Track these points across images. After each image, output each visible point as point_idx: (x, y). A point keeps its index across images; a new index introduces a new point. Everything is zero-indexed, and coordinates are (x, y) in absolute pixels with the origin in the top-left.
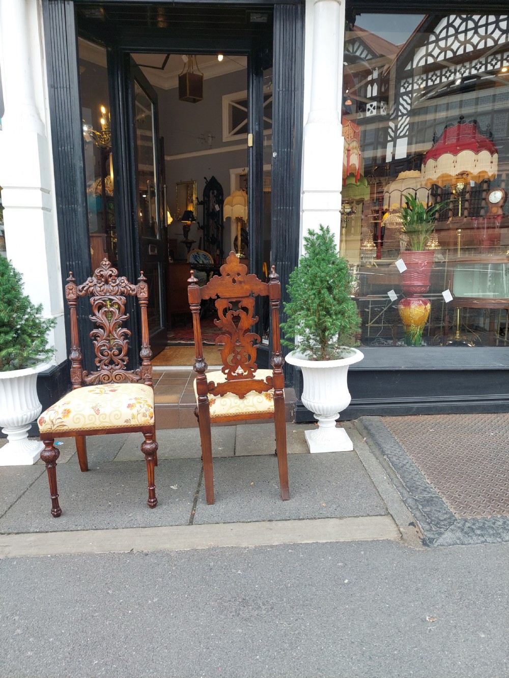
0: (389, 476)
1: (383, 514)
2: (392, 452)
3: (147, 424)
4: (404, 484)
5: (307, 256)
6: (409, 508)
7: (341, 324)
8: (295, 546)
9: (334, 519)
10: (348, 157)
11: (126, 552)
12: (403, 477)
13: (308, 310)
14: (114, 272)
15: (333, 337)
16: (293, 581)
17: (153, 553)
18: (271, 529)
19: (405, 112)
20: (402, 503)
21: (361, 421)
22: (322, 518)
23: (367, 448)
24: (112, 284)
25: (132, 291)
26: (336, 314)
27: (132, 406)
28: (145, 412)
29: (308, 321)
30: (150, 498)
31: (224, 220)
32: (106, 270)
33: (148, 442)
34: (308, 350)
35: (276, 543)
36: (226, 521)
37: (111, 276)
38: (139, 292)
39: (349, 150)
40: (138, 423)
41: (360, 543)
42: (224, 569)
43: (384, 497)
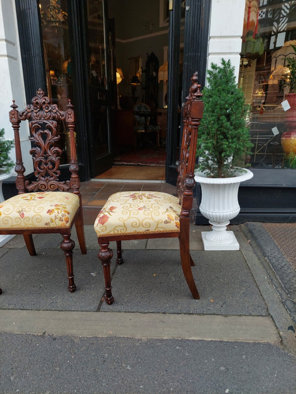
0: (270, 276)
1: (264, 315)
2: (271, 254)
3: (63, 227)
4: (283, 286)
5: (210, 88)
6: (288, 310)
7: (236, 147)
8: (183, 342)
9: (219, 316)
10: (249, 13)
11: (39, 334)
12: (282, 279)
13: (208, 134)
14: (47, 100)
15: (228, 158)
16: (176, 384)
17: (61, 338)
18: (164, 322)
19: (285, 14)
20: (282, 305)
21: (247, 225)
22: (209, 314)
23: (251, 249)
24: (46, 110)
25: (62, 116)
26: (232, 138)
27: (52, 212)
28: (61, 217)
29: (208, 143)
30: (70, 285)
31: (159, 82)
32: (41, 99)
33: (66, 241)
34: (206, 169)
35: (165, 338)
36: (127, 311)
37: (44, 103)
38: (67, 117)
39: (249, 8)
40: (56, 226)
41: (242, 345)
42: (116, 362)
43: (265, 297)
